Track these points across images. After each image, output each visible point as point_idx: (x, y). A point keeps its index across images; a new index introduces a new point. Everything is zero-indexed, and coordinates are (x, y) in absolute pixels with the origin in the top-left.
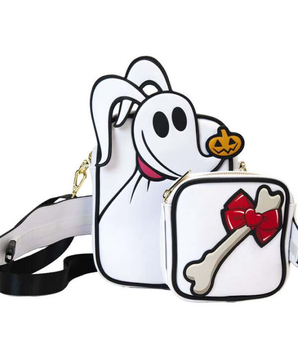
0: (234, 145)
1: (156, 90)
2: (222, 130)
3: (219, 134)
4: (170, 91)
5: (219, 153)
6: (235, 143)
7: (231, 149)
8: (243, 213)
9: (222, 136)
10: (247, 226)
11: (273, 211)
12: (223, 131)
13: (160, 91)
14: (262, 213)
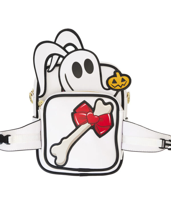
2: (116, 73)
3: (115, 75)
4: (83, 49)
5: (115, 87)
6: (125, 81)
7: (122, 85)
8: (86, 115)
9: (117, 77)
10: (88, 123)
11: (106, 115)
12: (118, 74)
13: (76, 49)
14: (98, 115)
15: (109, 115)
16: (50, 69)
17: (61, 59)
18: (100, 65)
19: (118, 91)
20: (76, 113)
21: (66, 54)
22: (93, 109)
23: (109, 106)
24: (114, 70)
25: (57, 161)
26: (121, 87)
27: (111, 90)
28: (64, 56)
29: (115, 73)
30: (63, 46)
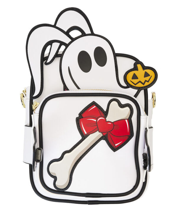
0: (149, 77)
1: (80, 34)
2: (137, 65)
3: (135, 68)
4: (92, 34)
5: (135, 84)
6: (149, 75)
7: (146, 81)
8: (95, 120)
9: (138, 70)
10: (99, 132)
11: (123, 121)
12: (139, 66)
13: (84, 34)
14: (112, 122)
15: (126, 121)
16: (48, 61)
17: (63, 47)
18: (116, 55)
19: (139, 89)
20: (82, 118)
21: (70, 40)
22: (106, 113)
23: (127, 109)
24: (134, 62)
25: (57, 183)
26: (143, 84)
27: (130, 89)
28: (67, 43)
29: (135, 65)
30: (66, 30)
